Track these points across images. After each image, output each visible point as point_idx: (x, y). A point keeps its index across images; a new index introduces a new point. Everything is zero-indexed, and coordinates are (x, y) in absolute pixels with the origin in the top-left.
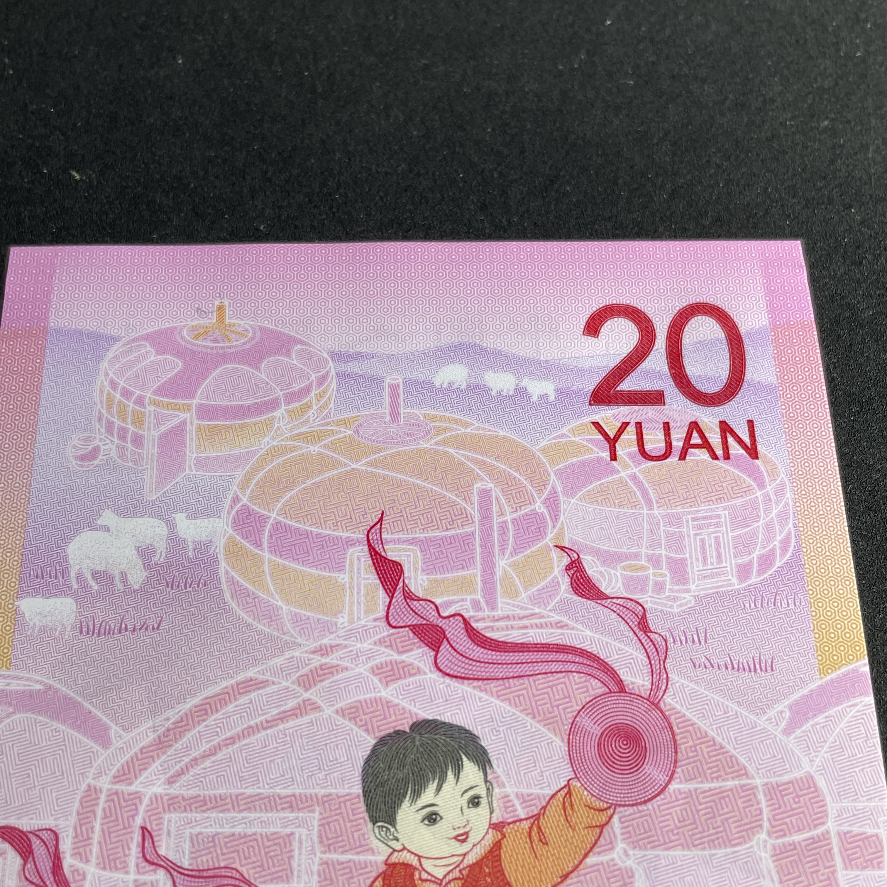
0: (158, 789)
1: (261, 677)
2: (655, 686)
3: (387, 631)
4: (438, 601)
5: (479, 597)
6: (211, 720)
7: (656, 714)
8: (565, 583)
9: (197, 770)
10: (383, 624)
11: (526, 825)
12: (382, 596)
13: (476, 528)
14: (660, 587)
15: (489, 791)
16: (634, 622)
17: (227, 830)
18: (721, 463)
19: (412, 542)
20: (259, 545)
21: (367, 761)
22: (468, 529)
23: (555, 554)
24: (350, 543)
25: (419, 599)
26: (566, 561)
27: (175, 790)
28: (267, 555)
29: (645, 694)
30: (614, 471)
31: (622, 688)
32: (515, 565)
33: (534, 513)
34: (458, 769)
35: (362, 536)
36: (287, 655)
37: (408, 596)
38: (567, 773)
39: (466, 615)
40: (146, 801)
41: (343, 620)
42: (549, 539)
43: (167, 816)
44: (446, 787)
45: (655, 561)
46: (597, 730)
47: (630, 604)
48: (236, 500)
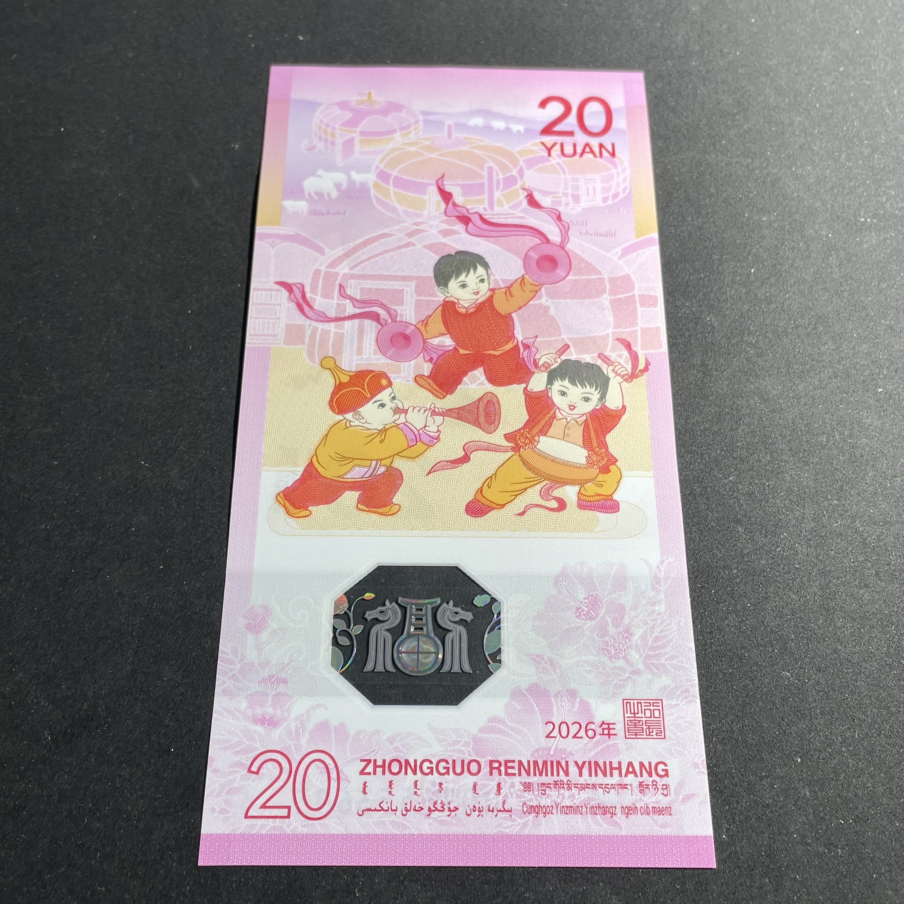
0: (346, 271)
1: (390, 233)
2: (563, 241)
3: (444, 218)
4: (468, 207)
5: (486, 206)
6: (368, 247)
7: (562, 251)
8: (525, 203)
9: (362, 265)
10: (443, 215)
11: (504, 290)
12: (443, 205)
13: (486, 181)
14: (567, 204)
15: (489, 278)
16: (555, 217)
17: (375, 287)
18: (598, 159)
19: (457, 185)
20: (388, 184)
21: (436, 265)
22: (482, 181)
23: (521, 191)
24: (429, 185)
25: (459, 206)
26: (526, 194)
27: (354, 271)
28: (392, 188)
29: (558, 244)
30: (549, 161)
31: (548, 241)
32: (503, 195)
33: (512, 176)
34: (475, 269)
35: (434, 182)
36: (402, 225)
37: (455, 205)
38: (523, 272)
39: (480, 213)
40: (341, 275)
41: (426, 213)
42: (519, 185)
43: (350, 281)
44: (469, 275)
45: (566, 195)
46: (536, 257)
47: (554, 211)
48: (377, 167)
